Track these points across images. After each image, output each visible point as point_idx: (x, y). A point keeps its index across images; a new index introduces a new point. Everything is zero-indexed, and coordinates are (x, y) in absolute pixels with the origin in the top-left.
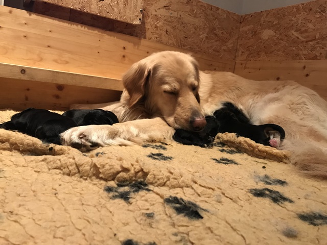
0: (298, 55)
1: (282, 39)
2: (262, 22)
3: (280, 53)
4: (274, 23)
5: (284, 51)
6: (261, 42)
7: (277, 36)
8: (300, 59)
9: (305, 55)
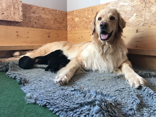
0: (87, 27)
1: (82, 22)
2: (74, 15)
3: (82, 27)
4: (78, 15)
5: (83, 26)
6: (75, 23)
7: (80, 20)
8: (88, 29)
9: (89, 27)
